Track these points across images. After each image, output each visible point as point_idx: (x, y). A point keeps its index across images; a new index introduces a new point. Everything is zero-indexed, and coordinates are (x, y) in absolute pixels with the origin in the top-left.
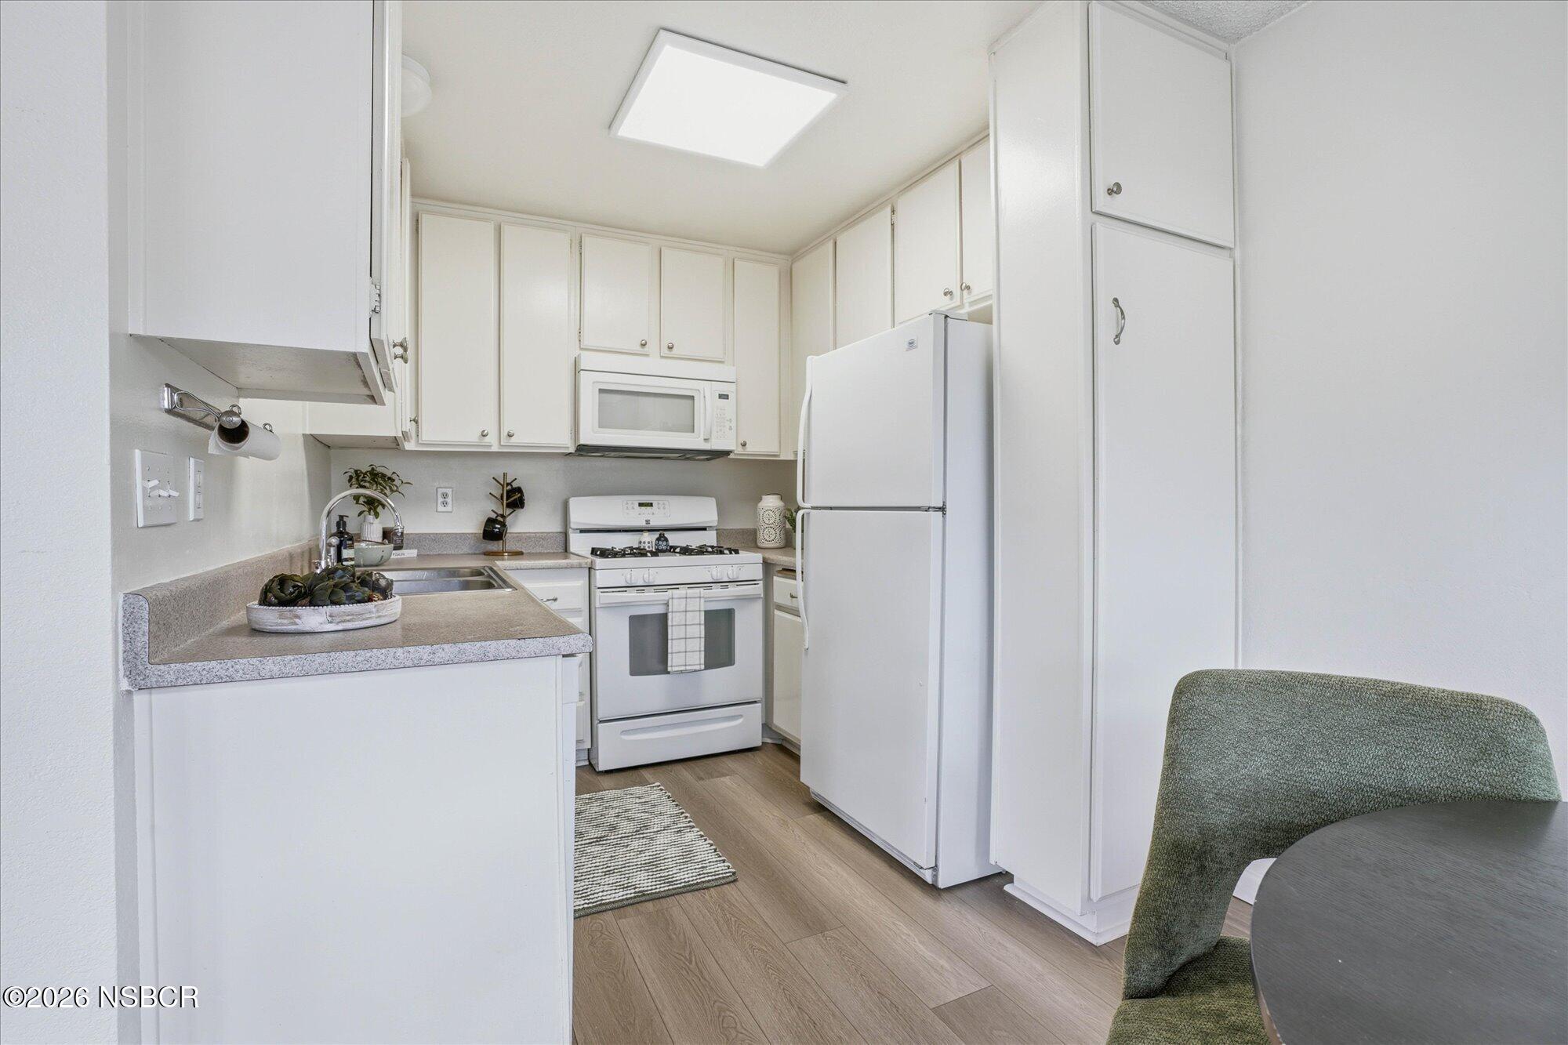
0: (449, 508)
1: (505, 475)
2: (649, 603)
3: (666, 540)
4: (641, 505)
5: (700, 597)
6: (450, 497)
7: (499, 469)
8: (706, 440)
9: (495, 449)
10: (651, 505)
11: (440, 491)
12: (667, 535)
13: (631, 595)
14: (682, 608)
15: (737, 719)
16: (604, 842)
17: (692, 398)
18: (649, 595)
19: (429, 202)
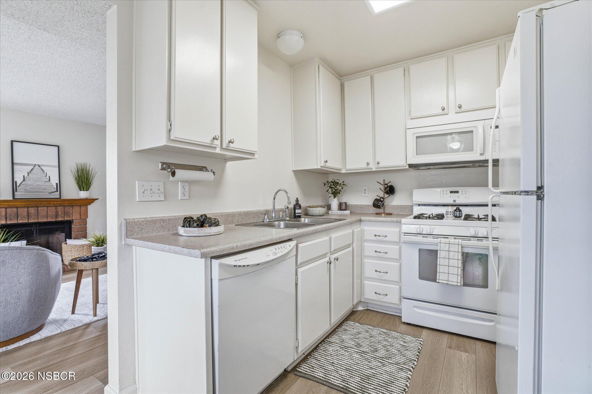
0: (367, 195)
1: (384, 180)
2: (429, 243)
3: (460, 211)
4: (451, 192)
5: (458, 244)
6: (367, 190)
7: (381, 178)
8: (481, 154)
9: (374, 170)
10: (458, 192)
11: (364, 188)
12: (461, 208)
13: (420, 239)
14: (447, 249)
15: (491, 322)
16: (364, 355)
17: (472, 132)
18: (430, 239)
19: (347, 77)
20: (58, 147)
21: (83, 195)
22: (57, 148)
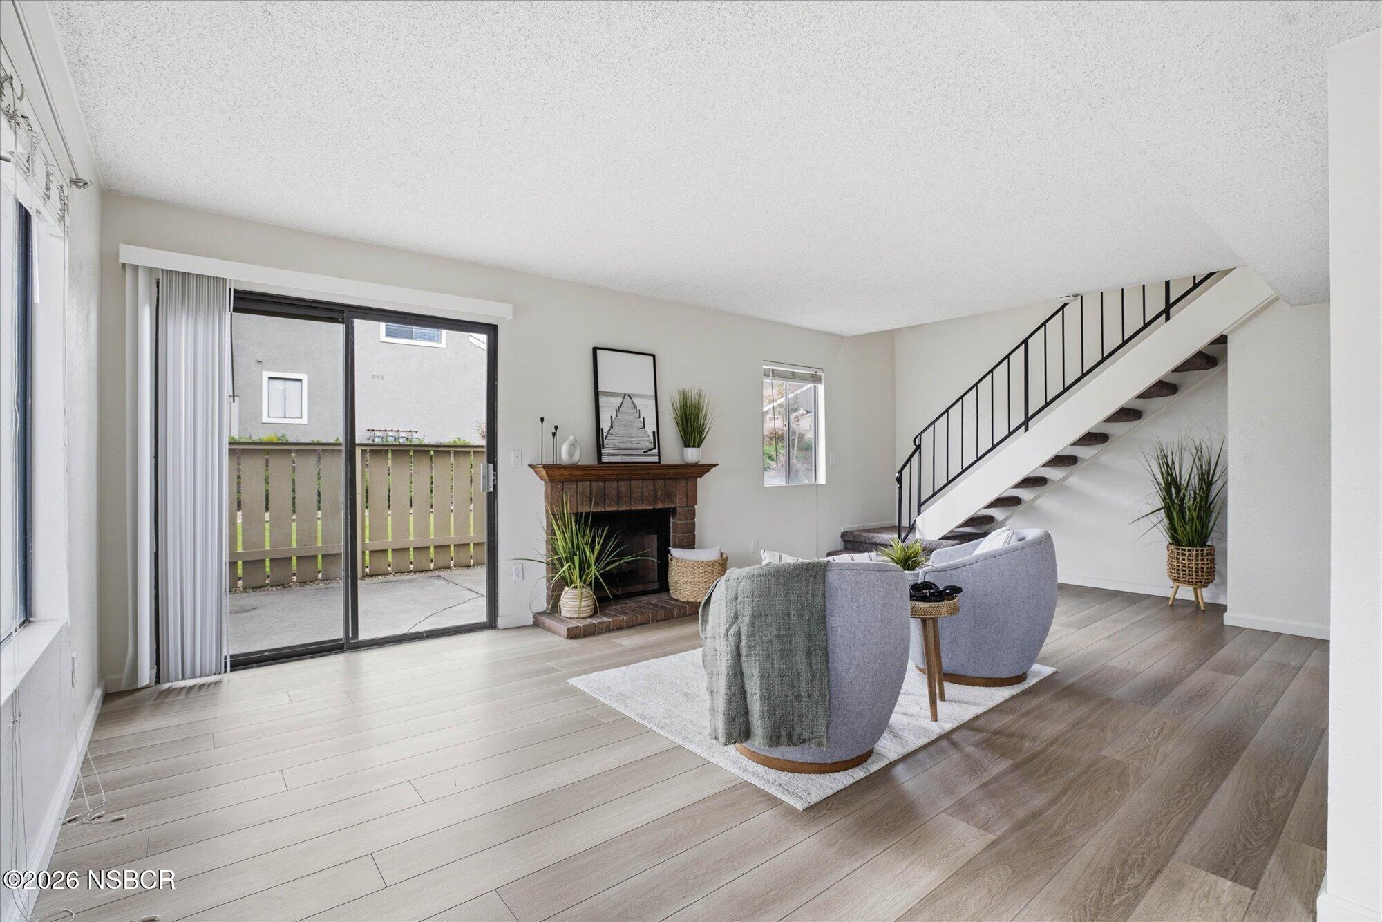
20: (654, 356)
21: (692, 455)
22: (652, 357)
